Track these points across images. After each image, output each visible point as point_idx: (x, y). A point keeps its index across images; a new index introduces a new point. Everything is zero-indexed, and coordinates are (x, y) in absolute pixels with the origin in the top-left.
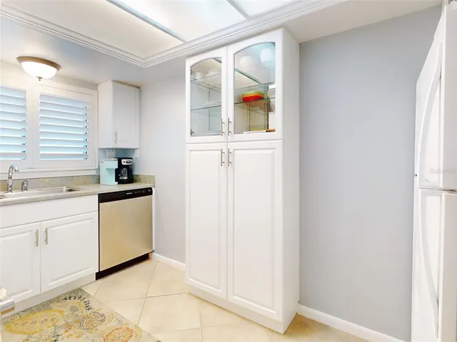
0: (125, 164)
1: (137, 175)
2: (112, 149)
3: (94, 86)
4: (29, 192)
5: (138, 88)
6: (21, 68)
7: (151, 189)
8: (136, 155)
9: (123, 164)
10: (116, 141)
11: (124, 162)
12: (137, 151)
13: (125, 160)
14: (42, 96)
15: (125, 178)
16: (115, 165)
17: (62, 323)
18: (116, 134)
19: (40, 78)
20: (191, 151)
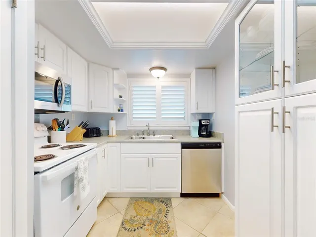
0: (204, 124)
1: (214, 132)
2: (200, 114)
3: (188, 76)
4: (156, 136)
5: (214, 69)
6: (151, 75)
7: (220, 144)
8: (214, 118)
9: (203, 123)
10: (197, 108)
11: (203, 122)
12: (214, 115)
13: (204, 121)
14: (163, 87)
15: (205, 133)
16: (197, 124)
17: (150, 217)
18: (197, 104)
19: (158, 78)
20: (239, 112)
